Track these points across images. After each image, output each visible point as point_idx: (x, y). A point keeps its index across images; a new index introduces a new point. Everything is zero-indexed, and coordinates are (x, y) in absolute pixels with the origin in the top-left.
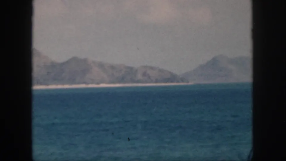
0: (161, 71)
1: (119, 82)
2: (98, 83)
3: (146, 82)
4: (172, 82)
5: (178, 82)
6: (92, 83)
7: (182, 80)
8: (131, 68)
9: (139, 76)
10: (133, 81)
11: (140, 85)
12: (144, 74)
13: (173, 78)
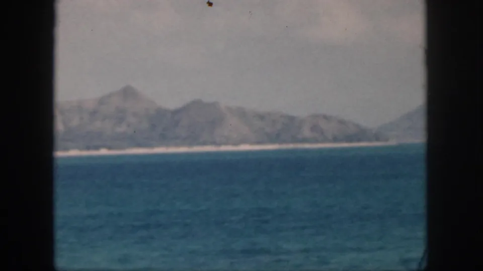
0: (341, 122)
1: (272, 141)
2: (236, 144)
3: (316, 141)
4: (359, 140)
5: (369, 140)
6: (226, 144)
7: (377, 139)
8: (292, 119)
9: (306, 132)
10: (295, 140)
11: (307, 146)
12: (314, 128)
13: (361, 134)
